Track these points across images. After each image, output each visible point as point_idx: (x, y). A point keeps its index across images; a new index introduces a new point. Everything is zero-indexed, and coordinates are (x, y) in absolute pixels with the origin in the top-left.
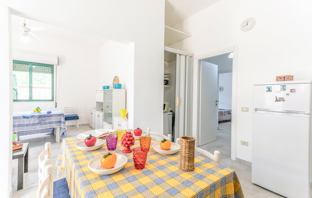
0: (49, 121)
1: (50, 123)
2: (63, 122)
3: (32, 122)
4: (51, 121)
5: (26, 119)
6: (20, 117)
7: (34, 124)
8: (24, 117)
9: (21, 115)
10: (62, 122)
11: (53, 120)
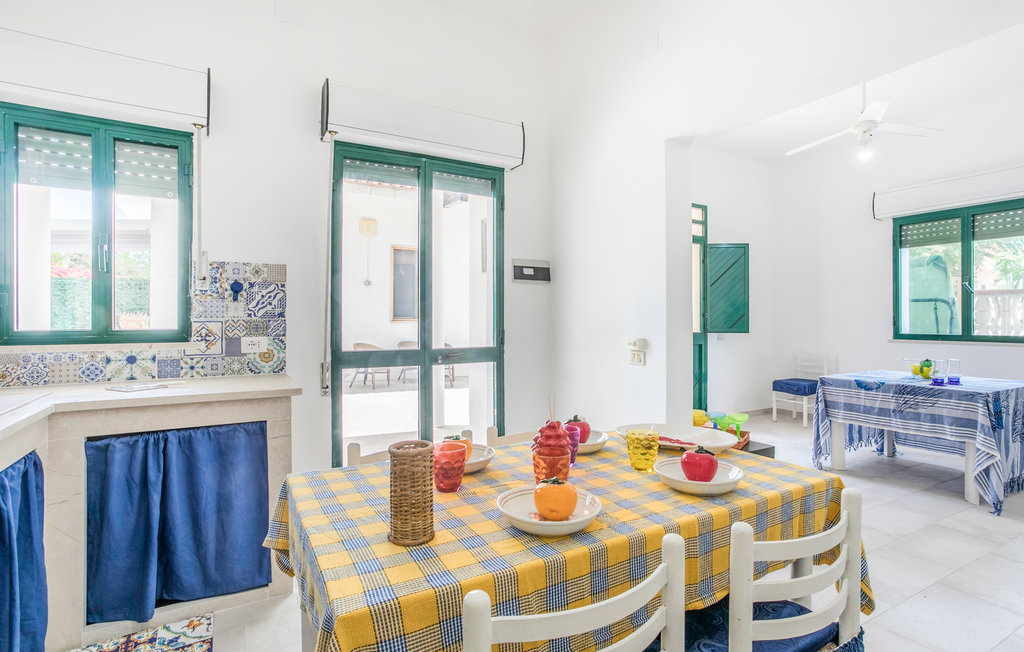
0: (931, 411)
1: (935, 419)
2: (983, 425)
3: (877, 405)
4: (937, 413)
5: (863, 391)
6: (850, 382)
7: (882, 412)
8: (860, 385)
9: (853, 379)
10: (979, 427)
11: (945, 412)
